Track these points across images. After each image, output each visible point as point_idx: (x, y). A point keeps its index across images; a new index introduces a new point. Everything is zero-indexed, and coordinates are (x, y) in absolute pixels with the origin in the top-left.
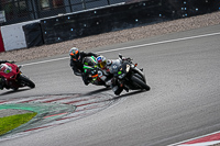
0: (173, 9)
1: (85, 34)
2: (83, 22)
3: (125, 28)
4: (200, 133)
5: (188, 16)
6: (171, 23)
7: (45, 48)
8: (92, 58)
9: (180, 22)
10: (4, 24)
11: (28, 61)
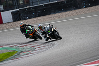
0: (79, 4)
2: (38, 10)
4: (91, 60)
5: (86, 7)
6: (78, 11)
8: (30, 27)
9: (82, 10)
11: (13, 27)
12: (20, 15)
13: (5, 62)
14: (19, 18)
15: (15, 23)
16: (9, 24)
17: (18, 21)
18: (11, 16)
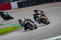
1: (34, 5)
2: (34, 2)
3: (45, 4)
7: (23, 8)
10: (12, 2)
11: (18, 12)
12: (22, 5)
13: (13, 33)
14: (21, 6)
15: (19, 9)
16: (16, 10)
17: (21, 8)
18: (17, 5)
